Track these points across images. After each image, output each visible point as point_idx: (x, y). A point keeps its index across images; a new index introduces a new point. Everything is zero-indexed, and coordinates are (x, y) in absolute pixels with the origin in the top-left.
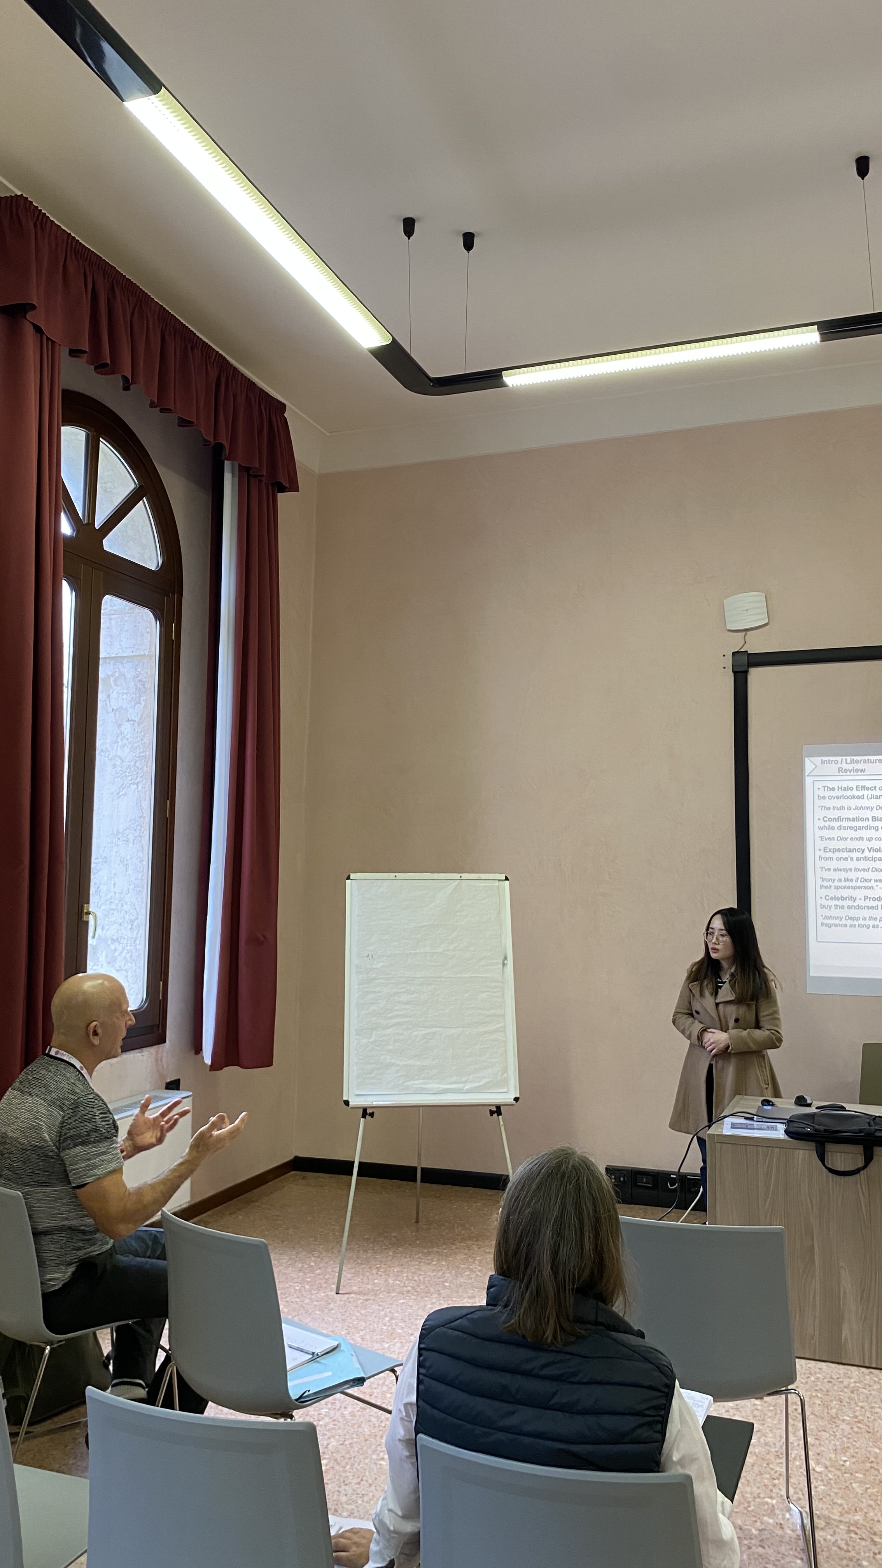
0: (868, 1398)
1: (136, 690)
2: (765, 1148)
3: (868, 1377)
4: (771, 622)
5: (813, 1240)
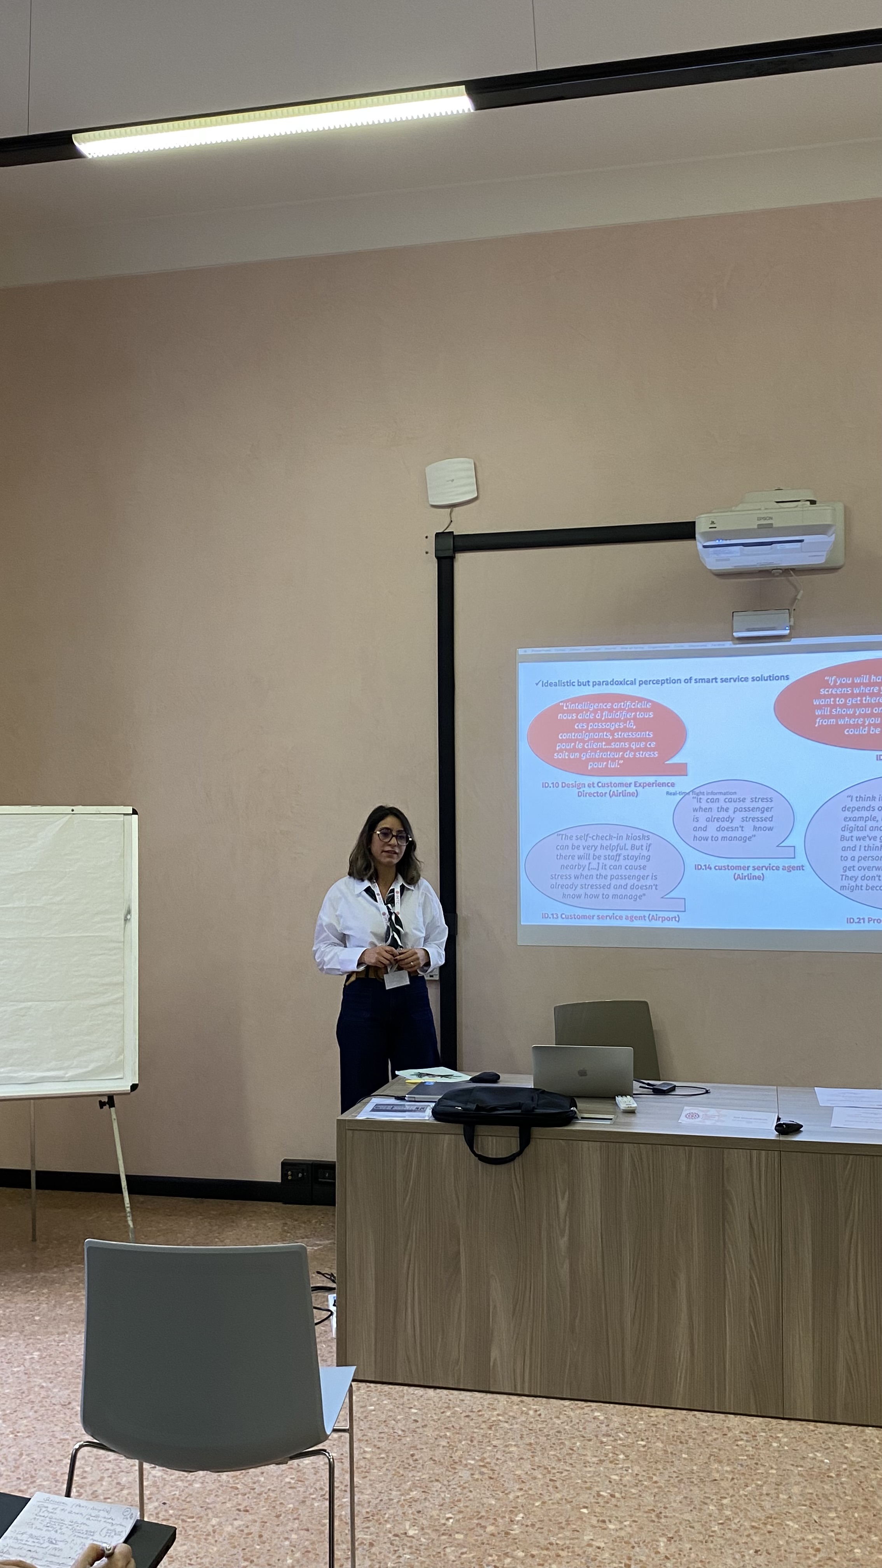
0: (506, 1433)
2: (404, 1135)
3: (515, 1407)
4: (481, 496)
5: (459, 1244)
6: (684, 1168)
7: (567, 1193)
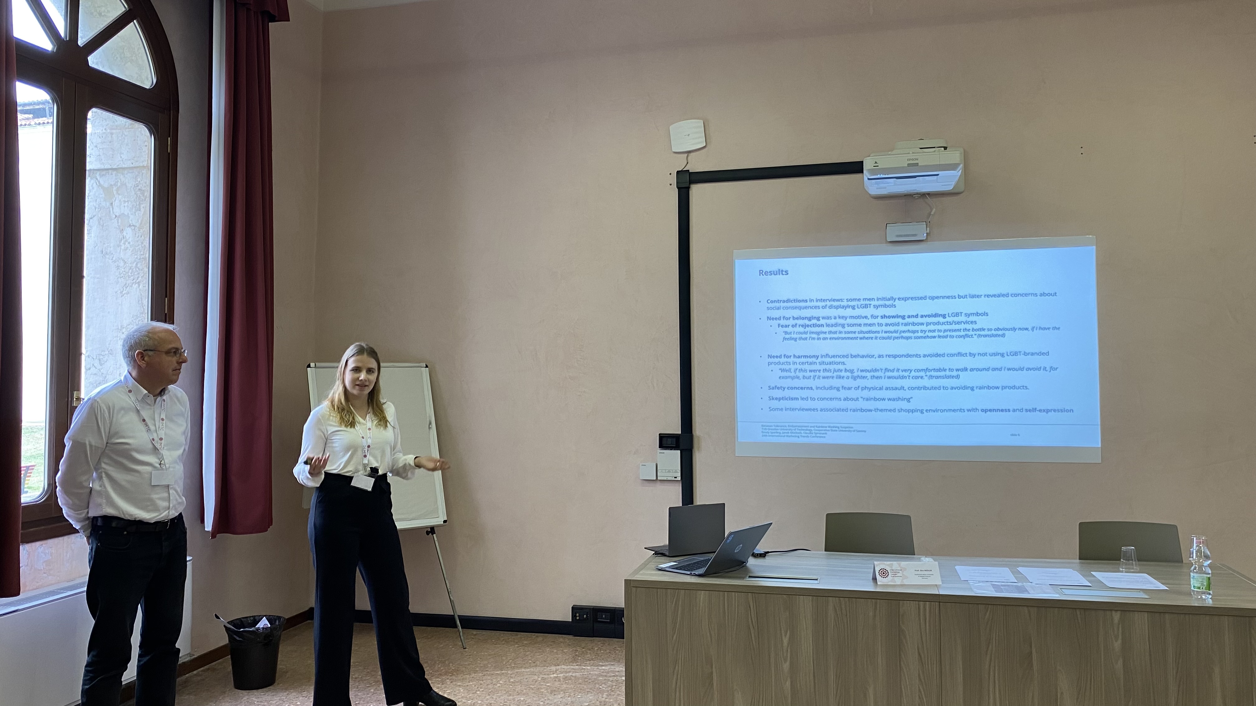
1: (136, 198)
4: (708, 146)
5: (712, 667)
6: (871, 614)
7: (789, 632)
